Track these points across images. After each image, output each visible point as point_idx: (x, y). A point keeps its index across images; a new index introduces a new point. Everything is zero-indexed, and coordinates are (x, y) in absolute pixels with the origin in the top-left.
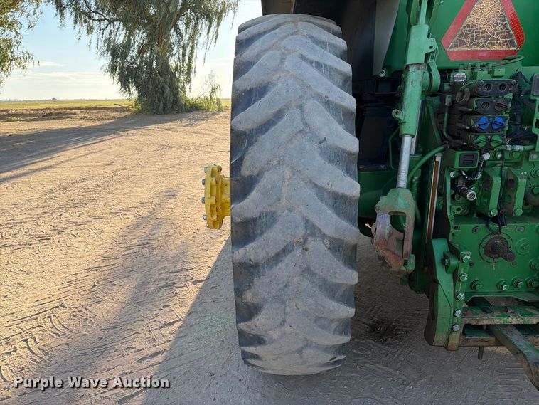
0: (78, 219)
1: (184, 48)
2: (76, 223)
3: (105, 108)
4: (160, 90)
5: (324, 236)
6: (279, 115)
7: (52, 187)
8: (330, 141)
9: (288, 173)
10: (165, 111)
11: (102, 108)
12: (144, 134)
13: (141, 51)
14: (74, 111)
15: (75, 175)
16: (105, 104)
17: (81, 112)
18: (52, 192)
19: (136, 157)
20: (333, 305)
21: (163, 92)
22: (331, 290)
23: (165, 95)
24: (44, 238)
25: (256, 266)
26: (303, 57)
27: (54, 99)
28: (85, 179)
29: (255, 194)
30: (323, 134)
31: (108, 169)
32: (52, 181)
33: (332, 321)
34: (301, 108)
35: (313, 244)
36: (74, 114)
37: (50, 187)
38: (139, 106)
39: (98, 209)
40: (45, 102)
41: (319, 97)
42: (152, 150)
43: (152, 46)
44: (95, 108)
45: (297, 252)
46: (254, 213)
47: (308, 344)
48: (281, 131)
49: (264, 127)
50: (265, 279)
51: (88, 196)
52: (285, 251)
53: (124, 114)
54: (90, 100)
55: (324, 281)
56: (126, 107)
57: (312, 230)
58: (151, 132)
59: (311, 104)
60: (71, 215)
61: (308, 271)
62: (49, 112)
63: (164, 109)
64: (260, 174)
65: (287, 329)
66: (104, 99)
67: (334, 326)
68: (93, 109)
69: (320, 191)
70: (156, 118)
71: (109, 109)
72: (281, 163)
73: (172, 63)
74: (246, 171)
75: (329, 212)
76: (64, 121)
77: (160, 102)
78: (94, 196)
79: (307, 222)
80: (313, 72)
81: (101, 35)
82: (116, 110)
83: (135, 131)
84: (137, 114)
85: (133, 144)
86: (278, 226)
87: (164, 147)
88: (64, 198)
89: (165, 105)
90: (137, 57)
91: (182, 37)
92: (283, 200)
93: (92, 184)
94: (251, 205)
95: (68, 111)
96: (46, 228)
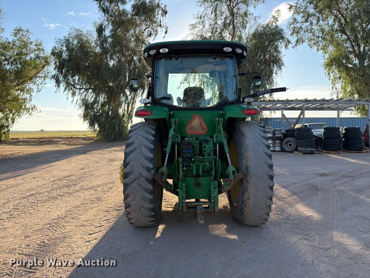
0: (68, 191)
1: (128, 104)
2: (68, 193)
3: (78, 138)
4: (112, 128)
5: (144, 177)
6: (135, 149)
7: (54, 179)
8: (146, 155)
9: (136, 162)
10: (114, 140)
11: (76, 138)
12: (101, 154)
13: (103, 105)
14: (58, 140)
15: (64, 174)
16: (76, 134)
17: (63, 140)
18: (54, 181)
19: (96, 165)
20: (146, 194)
21: (114, 129)
22: (146, 190)
23: (115, 131)
24: (55, 198)
25: (128, 184)
26: (143, 136)
27: (42, 131)
28: (69, 176)
29: (128, 167)
30: (145, 153)
31: (81, 171)
32: (53, 177)
33: (147, 199)
34: (140, 148)
35: (141, 178)
36: (59, 141)
37: (52, 179)
38: (99, 137)
39: (77, 188)
40: (36, 132)
41: (145, 145)
42: (105, 162)
43: (109, 103)
44: (72, 138)
45: (137, 180)
46: (128, 171)
47: (142, 207)
48: (135, 153)
49: (132, 152)
50: (130, 188)
51: (72, 183)
52: (135, 180)
53: (89, 142)
54: (66, 131)
55: (144, 188)
56: (91, 137)
57: (141, 175)
58: (105, 152)
59: (143, 147)
60: (66, 190)
61: (140, 185)
62: (43, 140)
63: (114, 139)
64: (130, 162)
65: (136, 201)
66: (75, 130)
67: (148, 201)
68: (70, 139)
69: (143, 166)
70: (108, 144)
71: (80, 138)
72: (135, 160)
73: (121, 111)
74: (127, 162)
75: (145, 171)
76: (52, 146)
77: (112, 134)
78: (75, 183)
79: (140, 173)
80: (144, 140)
81: (80, 96)
82: (84, 139)
83: (96, 152)
84: (97, 141)
85: (95, 159)
86: (133, 174)
87: (111, 160)
88: (61, 184)
89: (115, 136)
90: (100, 109)
91: (127, 98)
92: (135, 169)
93: (73, 178)
94: (128, 169)
95: (55, 140)
96: (55, 195)
